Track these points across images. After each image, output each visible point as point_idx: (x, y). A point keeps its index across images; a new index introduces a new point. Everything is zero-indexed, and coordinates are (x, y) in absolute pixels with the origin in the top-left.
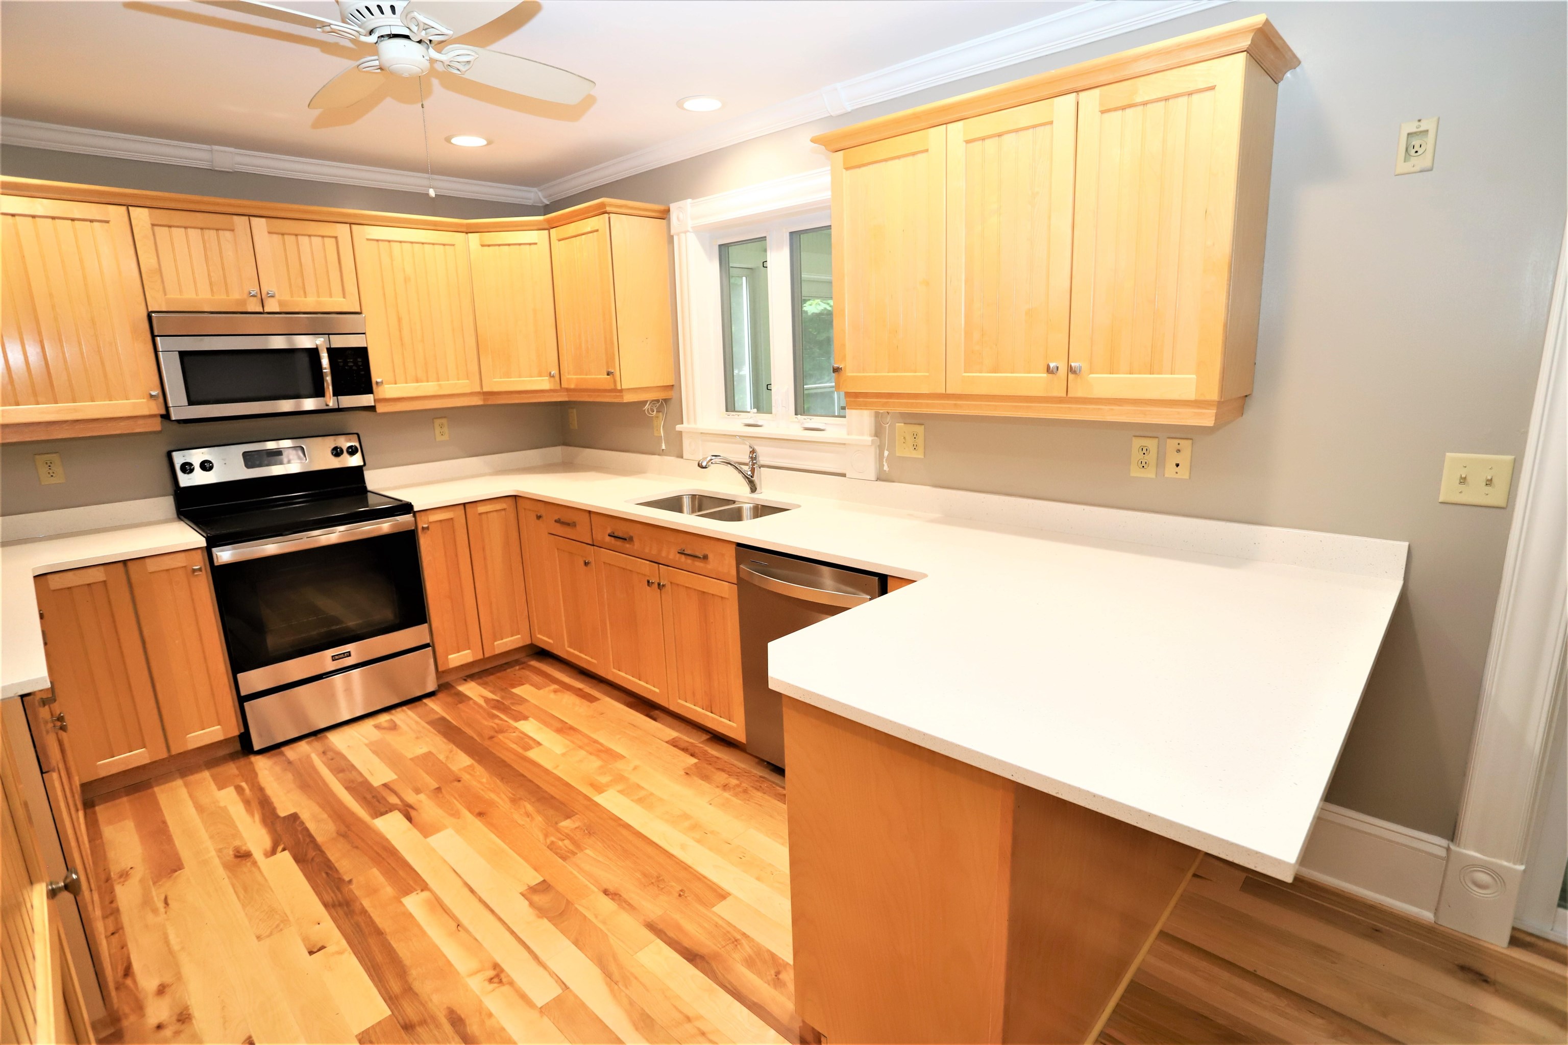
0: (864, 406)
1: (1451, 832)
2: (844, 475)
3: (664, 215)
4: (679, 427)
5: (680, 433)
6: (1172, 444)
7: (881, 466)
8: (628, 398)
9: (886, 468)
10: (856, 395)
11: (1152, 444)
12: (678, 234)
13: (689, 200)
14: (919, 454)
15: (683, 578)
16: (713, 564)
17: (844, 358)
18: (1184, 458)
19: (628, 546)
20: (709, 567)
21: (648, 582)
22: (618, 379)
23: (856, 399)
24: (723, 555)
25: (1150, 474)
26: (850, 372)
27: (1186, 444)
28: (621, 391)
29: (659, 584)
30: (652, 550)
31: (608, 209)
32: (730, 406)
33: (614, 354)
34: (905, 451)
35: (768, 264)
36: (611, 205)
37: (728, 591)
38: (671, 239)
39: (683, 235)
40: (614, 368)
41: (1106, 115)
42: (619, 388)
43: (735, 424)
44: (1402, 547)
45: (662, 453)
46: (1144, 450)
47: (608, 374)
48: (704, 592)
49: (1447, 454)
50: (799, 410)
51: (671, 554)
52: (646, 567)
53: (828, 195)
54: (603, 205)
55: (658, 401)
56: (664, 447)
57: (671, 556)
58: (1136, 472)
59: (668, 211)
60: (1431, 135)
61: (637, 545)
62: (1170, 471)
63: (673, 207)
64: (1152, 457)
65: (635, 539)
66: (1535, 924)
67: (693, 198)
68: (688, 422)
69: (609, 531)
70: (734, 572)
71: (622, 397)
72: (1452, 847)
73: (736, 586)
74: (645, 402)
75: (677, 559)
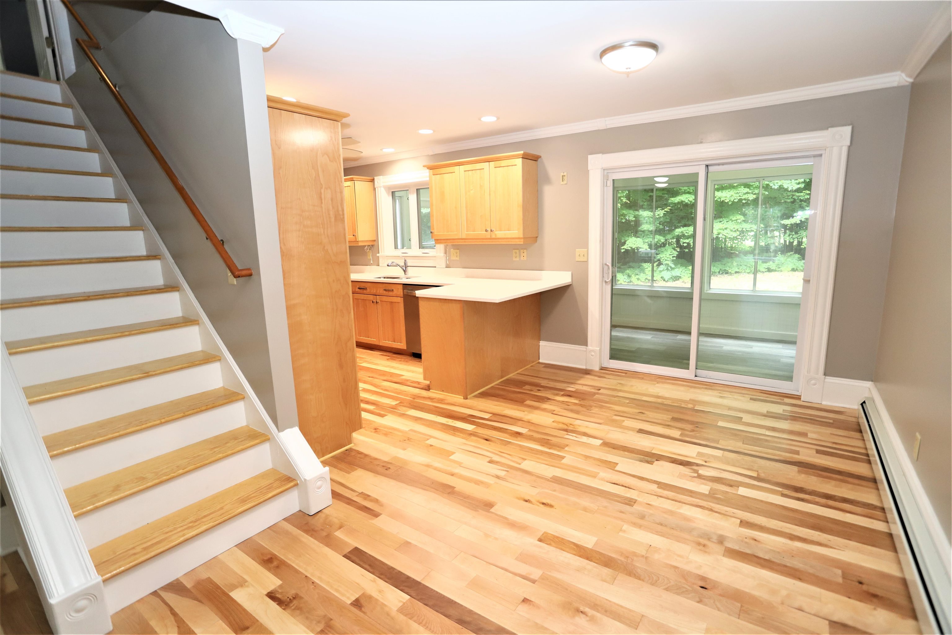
0: (440, 243)
1: (587, 345)
2: (435, 267)
3: (373, 181)
4: (378, 255)
5: (378, 256)
6: (522, 251)
7: (447, 262)
8: (361, 244)
9: (448, 263)
10: (438, 240)
11: (517, 251)
12: (377, 188)
13: (381, 177)
14: (458, 259)
15: (384, 299)
16: (395, 292)
17: (434, 229)
18: (525, 254)
19: (365, 291)
20: (394, 293)
21: (373, 302)
22: (357, 237)
23: (438, 241)
24: (398, 289)
25: (518, 259)
26: (435, 233)
27: (525, 251)
28: (358, 242)
29: (376, 302)
30: (374, 291)
31: (354, 179)
32: (396, 247)
33: (356, 228)
34: (453, 258)
35: (409, 199)
36: (355, 178)
37: (400, 300)
38: (375, 189)
39: (379, 188)
40: (356, 233)
41: (496, 168)
42: (357, 240)
43: (399, 252)
44: (570, 273)
45: (371, 265)
46: (516, 253)
47: (354, 236)
48: (392, 302)
49: (577, 250)
50: (421, 247)
51: (381, 291)
52: (371, 297)
53: (428, 179)
54: (353, 178)
55: (369, 246)
56: (372, 262)
57: (381, 292)
58: (514, 259)
59: (374, 179)
60: (566, 176)
61: (368, 290)
62: (522, 258)
63: (375, 178)
64: (518, 254)
65: (367, 288)
66: (605, 365)
67: (383, 176)
68: (381, 253)
69: (358, 287)
70: (402, 294)
71: (358, 244)
72: (587, 347)
73: (403, 298)
74: (365, 246)
75: (383, 292)
